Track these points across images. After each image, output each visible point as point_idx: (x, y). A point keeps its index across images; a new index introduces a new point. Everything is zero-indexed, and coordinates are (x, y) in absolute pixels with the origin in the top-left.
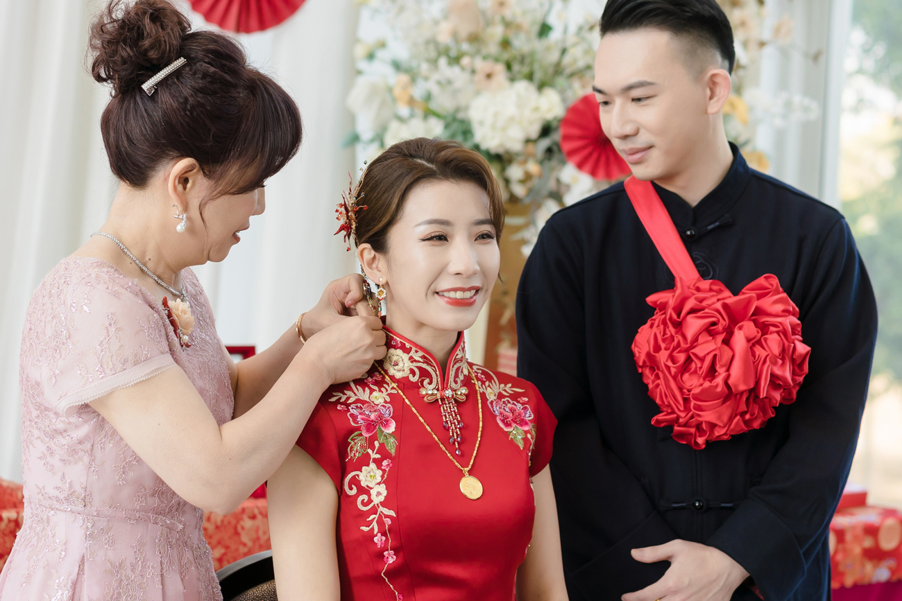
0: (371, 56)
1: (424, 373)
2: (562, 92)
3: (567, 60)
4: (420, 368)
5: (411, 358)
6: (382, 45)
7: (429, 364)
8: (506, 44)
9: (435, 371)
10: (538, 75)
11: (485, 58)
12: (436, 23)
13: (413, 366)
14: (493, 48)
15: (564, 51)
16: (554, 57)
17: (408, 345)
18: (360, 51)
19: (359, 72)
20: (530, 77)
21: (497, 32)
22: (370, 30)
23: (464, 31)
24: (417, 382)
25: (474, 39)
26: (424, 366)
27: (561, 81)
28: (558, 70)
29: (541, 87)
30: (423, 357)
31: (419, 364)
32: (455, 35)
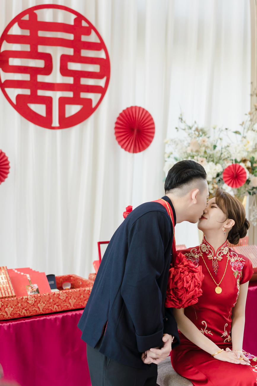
0: (169, 157)
1: (210, 252)
2: (222, 165)
3: (222, 156)
4: (209, 250)
5: (207, 247)
6: (172, 153)
7: (211, 249)
8: (205, 152)
9: (213, 252)
10: (215, 160)
11: (200, 157)
12: (186, 147)
13: (207, 249)
14: (202, 154)
15: (221, 154)
16: (219, 155)
17: (207, 244)
18: (166, 156)
19: (166, 161)
20: (213, 161)
21: (203, 149)
22: (168, 150)
23: (194, 150)
24: (208, 254)
25: (197, 151)
26: (210, 250)
27: (221, 161)
28: (220, 158)
29: (216, 163)
30: (210, 247)
31: (209, 249)
32: (192, 151)
